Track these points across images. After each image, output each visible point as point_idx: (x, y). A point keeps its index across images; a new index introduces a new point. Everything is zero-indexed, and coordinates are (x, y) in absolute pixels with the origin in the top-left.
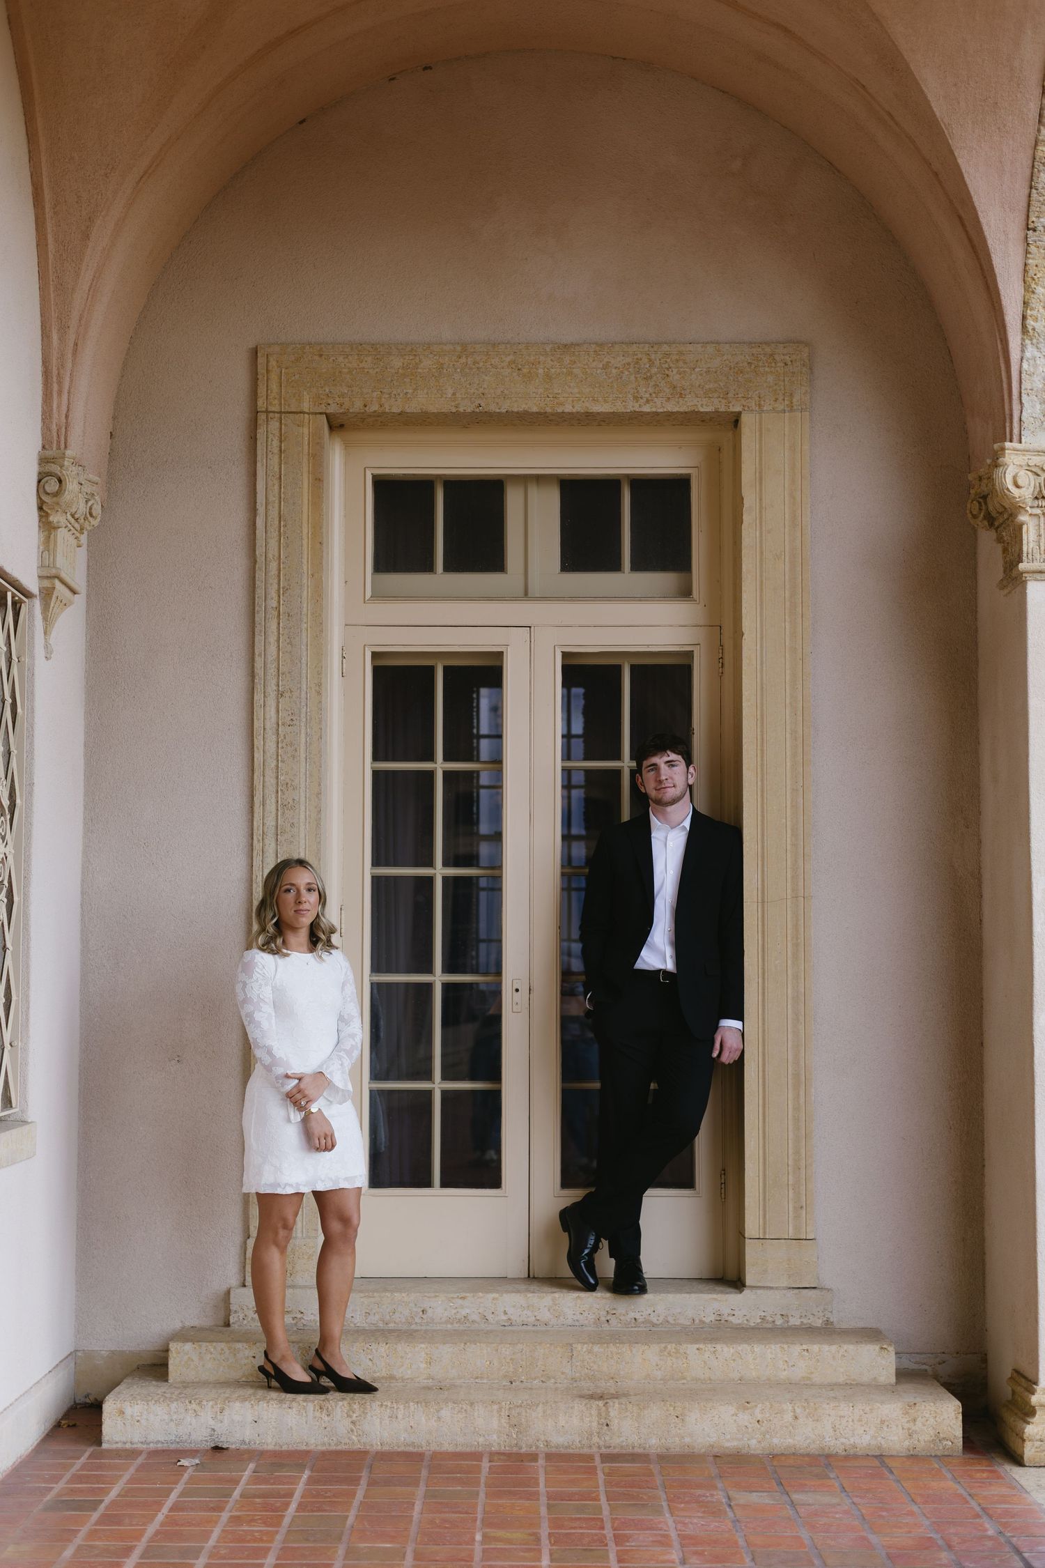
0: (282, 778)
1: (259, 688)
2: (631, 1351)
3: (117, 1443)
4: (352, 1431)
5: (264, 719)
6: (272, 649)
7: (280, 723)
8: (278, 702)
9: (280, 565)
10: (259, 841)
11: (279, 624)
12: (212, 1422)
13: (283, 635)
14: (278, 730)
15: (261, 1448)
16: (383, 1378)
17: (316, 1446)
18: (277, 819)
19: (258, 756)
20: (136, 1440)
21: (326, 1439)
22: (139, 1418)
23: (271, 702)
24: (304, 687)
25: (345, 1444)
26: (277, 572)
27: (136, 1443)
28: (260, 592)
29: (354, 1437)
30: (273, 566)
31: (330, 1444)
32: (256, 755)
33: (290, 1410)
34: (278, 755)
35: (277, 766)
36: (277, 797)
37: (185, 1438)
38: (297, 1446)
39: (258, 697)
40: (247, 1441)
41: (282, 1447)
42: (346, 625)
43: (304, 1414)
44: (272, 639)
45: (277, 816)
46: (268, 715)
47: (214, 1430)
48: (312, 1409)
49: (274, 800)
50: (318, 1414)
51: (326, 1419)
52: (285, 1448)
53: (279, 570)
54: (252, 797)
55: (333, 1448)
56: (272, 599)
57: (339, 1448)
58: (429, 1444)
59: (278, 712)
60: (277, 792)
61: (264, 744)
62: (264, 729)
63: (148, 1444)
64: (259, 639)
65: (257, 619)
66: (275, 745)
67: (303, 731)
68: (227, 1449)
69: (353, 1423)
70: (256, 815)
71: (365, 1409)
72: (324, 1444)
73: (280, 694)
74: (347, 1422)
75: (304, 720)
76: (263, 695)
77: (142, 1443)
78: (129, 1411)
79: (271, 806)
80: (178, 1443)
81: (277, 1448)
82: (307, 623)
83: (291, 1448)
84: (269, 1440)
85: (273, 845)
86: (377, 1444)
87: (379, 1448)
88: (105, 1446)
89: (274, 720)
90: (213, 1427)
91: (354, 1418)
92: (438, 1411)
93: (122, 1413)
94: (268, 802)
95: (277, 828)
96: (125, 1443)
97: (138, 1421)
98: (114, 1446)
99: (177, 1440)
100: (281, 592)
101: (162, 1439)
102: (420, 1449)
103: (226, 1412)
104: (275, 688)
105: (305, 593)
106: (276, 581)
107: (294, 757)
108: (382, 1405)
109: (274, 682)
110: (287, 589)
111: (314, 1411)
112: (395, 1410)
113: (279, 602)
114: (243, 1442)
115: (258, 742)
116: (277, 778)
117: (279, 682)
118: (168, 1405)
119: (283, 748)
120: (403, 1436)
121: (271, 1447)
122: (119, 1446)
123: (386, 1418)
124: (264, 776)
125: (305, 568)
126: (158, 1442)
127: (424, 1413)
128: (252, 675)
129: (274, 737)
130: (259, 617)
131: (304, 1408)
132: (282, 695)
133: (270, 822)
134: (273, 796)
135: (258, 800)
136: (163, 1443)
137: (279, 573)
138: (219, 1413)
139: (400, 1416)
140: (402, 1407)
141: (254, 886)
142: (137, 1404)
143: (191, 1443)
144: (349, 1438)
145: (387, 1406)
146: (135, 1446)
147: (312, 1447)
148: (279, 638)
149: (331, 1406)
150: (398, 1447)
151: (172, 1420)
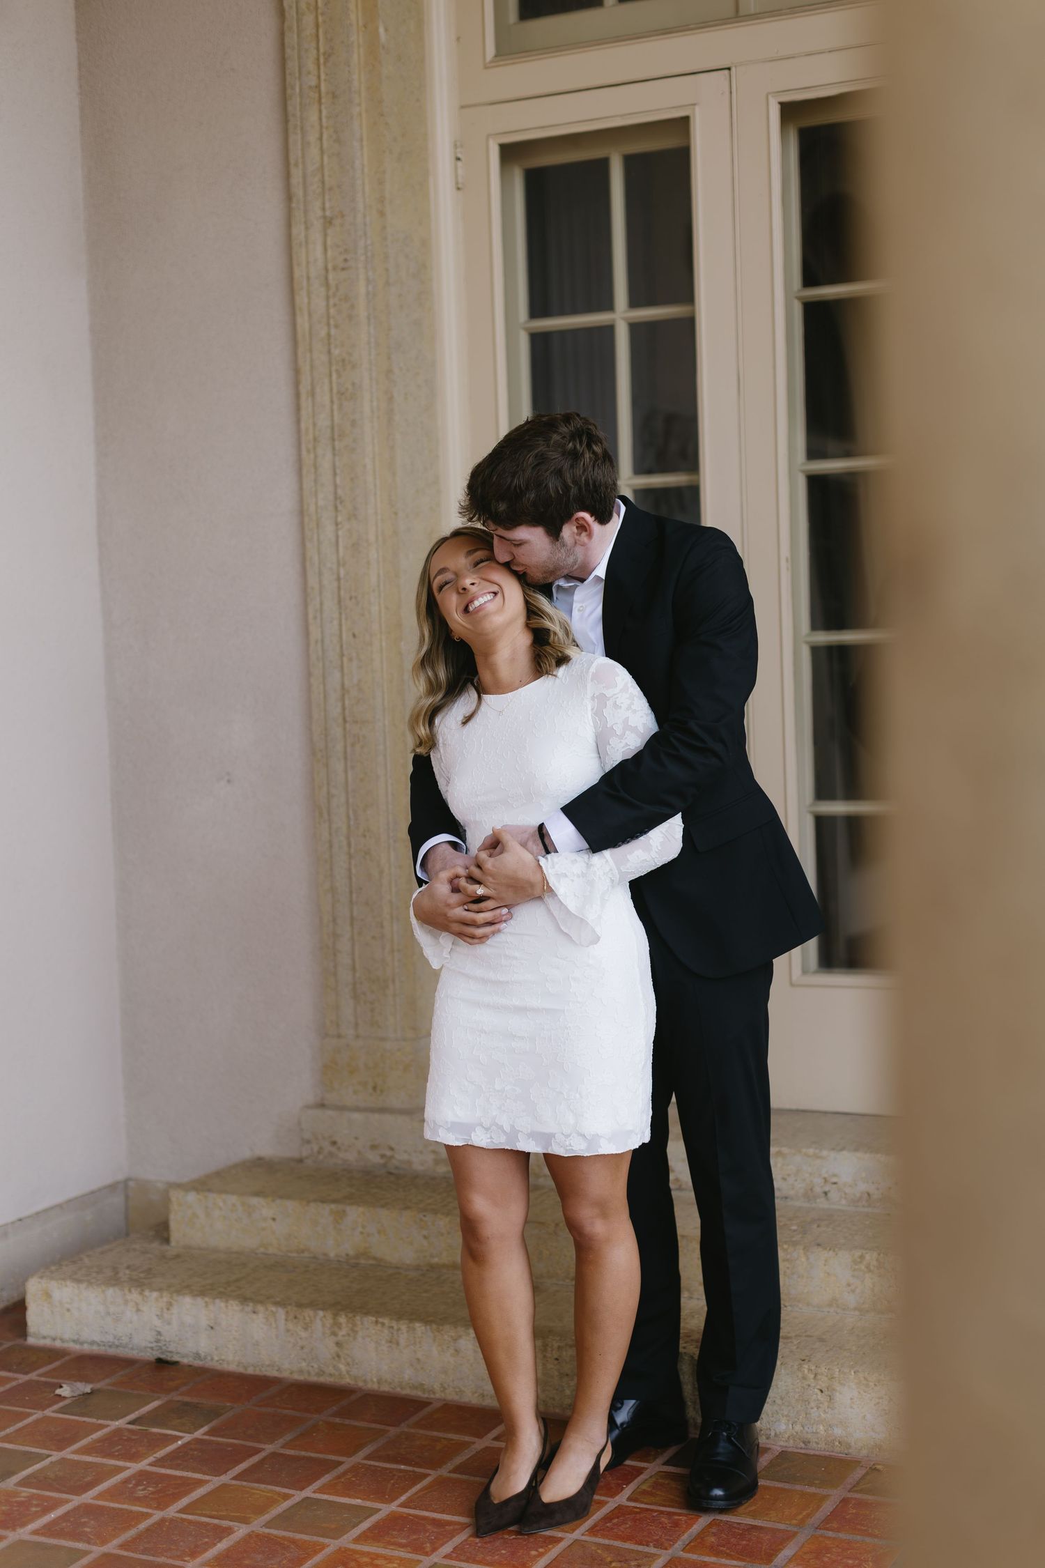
0: (336, 352)
1: (298, 215)
2: (808, 1259)
3: (44, 1338)
4: (338, 1356)
5: (308, 263)
6: (314, 151)
7: (330, 266)
8: (325, 235)
9: (317, 17)
10: (308, 451)
11: (320, 111)
12: (157, 1322)
13: (327, 128)
14: (326, 279)
15: (219, 1367)
16: (444, 1266)
17: (291, 1373)
18: (332, 416)
19: (303, 323)
20: (66, 1336)
21: (304, 1364)
22: (67, 1306)
23: (316, 235)
24: (360, 206)
25: (331, 1375)
26: (314, 31)
27: (67, 1341)
28: (292, 65)
29: (343, 1367)
30: (309, 19)
31: (309, 1373)
32: (299, 320)
33: (254, 1316)
34: (328, 317)
35: (329, 335)
36: (331, 382)
37: (125, 1340)
38: (266, 1371)
39: (298, 230)
40: (203, 1354)
41: (246, 1369)
42: (463, 107)
43: (274, 1325)
44: (313, 137)
45: (332, 411)
46: (314, 255)
47: (159, 1333)
48: (283, 1317)
49: (326, 388)
50: (290, 1326)
51: (303, 1334)
52: (250, 1371)
53: (317, 26)
54: (297, 384)
55: (314, 1379)
56: (309, 73)
57: (322, 1379)
58: (445, 1389)
59: (325, 250)
60: (330, 375)
61: (309, 303)
62: (308, 278)
63: (82, 1343)
64: (296, 138)
65: (290, 108)
66: (324, 304)
67: (362, 276)
68: (176, 1363)
69: (338, 1344)
70: (303, 412)
71: (355, 1325)
72: (301, 1371)
73: (328, 222)
74: (330, 1342)
75: (363, 258)
76: (303, 227)
77: (74, 1341)
78: (57, 1294)
79: (324, 397)
80: (117, 1346)
81: (241, 1370)
82: (359, 105)
83: (258, 1372)
84: (231, 1358)
85: (329, 455)
86: (372, 1380)
87: (375, 1387)
88: (31, 1341)
89: (320, 264)
90: (158, 1329)
91: (340, 1338)
92: (455, 1340)
93: (48, 1295)
94: (318, 390)
95: (332, 428)
96: (54, 1339)
97: (68, 1310)
98: (42, 1342)
99: (117, 1343)
100: (322, 60)
101: (97, 1338)
102: (432, 1396)
103: (175, 1310)
104: (320, 213)
105: (355, 56)
106: (314, 45)
107: (350, 317)
108: (377, 1322)
109: (318, 204)
110: (329, 56)
111: (286, 1320)
112: (395, 1333)
113: (319, 77)
114: (197, 1356)
115: (302, 299)
116: (329, 352)
117: (324, 204)
118: (103, 1291)
119: (335, 305)
120: (408, 1374)
121: (232, 1368)
122: (48, 1342)
123: (383, 1342)
124: (311, 351)
125: (353, 17)
126: (93, 1343)
127: (434, 1340)
128: (289, 197)
129: (323, 290)
130: (294, 104)
131: (274, 1313)
132: (330, 223)
133: (323, 421)
134: (326, 381)
135: (304, 388)
136: (99, 1345)
137: (317, 31)
138: (165, 1310)
139: (402, 1342)
140: (404, 1328)
141: (306, 519)
142: (66, 1286)
143: (132, 1349)
144: (334, 1366)
145: (383, 1324)
146: (65, 1345)
147: (285, 1374)
148: (321, 134)
149: (309, 1316)
150: (402, 1388)
151: (108, 1313)
